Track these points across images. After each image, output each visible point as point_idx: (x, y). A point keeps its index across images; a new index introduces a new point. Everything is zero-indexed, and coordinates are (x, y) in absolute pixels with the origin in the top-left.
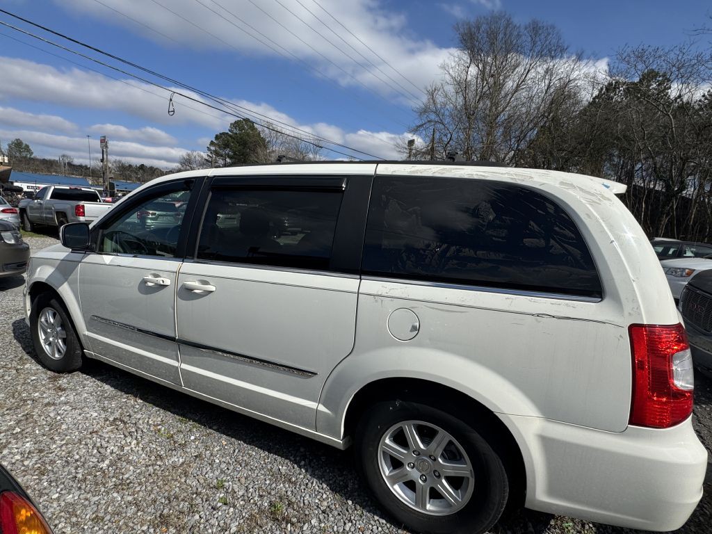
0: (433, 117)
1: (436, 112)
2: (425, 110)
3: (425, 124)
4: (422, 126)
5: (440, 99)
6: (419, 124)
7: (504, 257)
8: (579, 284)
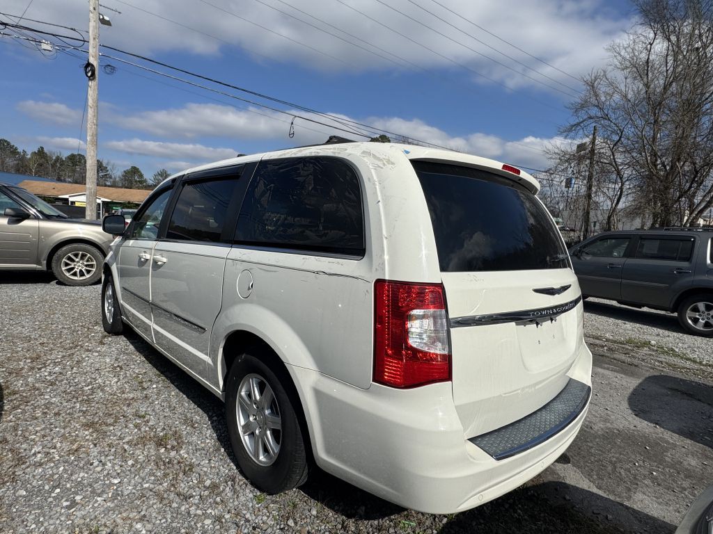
0: (594, 112)
1: (599, 106)
2: (583, 106)
3: (582, 122)
4: (578, 124)
5: (602, 89)
6: (575, 123)
7: (310, 222)
8: (350, 244)
